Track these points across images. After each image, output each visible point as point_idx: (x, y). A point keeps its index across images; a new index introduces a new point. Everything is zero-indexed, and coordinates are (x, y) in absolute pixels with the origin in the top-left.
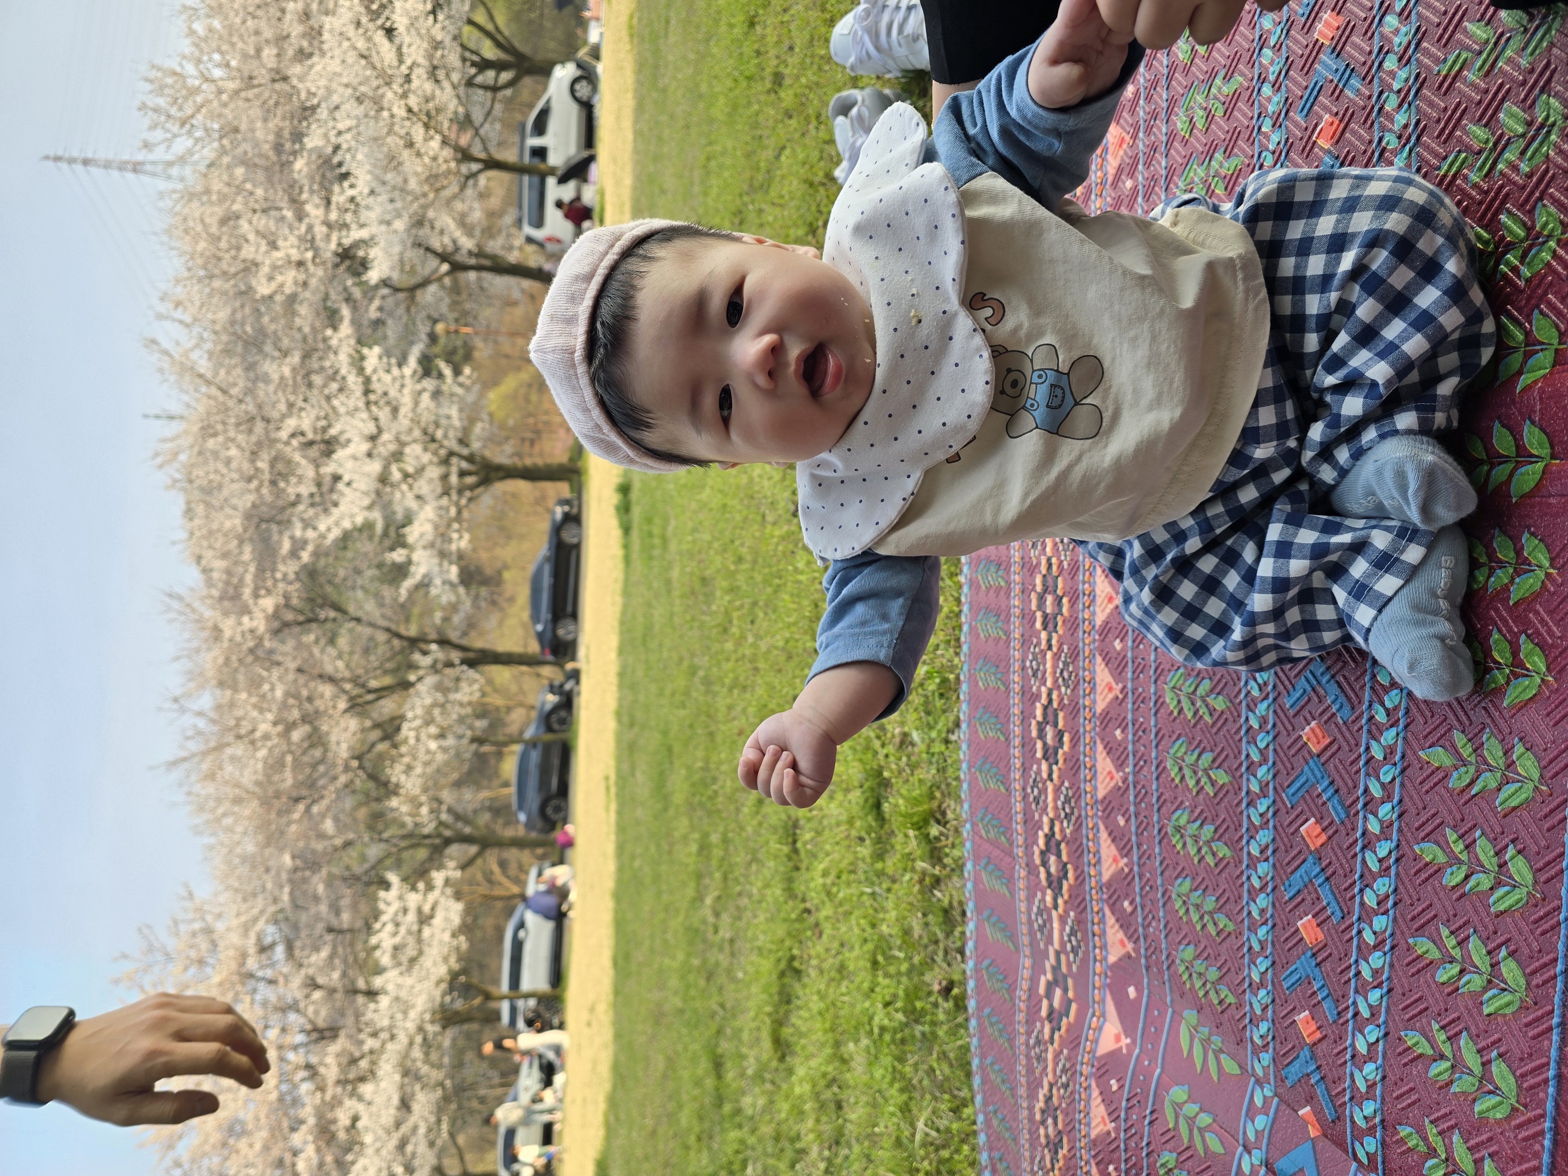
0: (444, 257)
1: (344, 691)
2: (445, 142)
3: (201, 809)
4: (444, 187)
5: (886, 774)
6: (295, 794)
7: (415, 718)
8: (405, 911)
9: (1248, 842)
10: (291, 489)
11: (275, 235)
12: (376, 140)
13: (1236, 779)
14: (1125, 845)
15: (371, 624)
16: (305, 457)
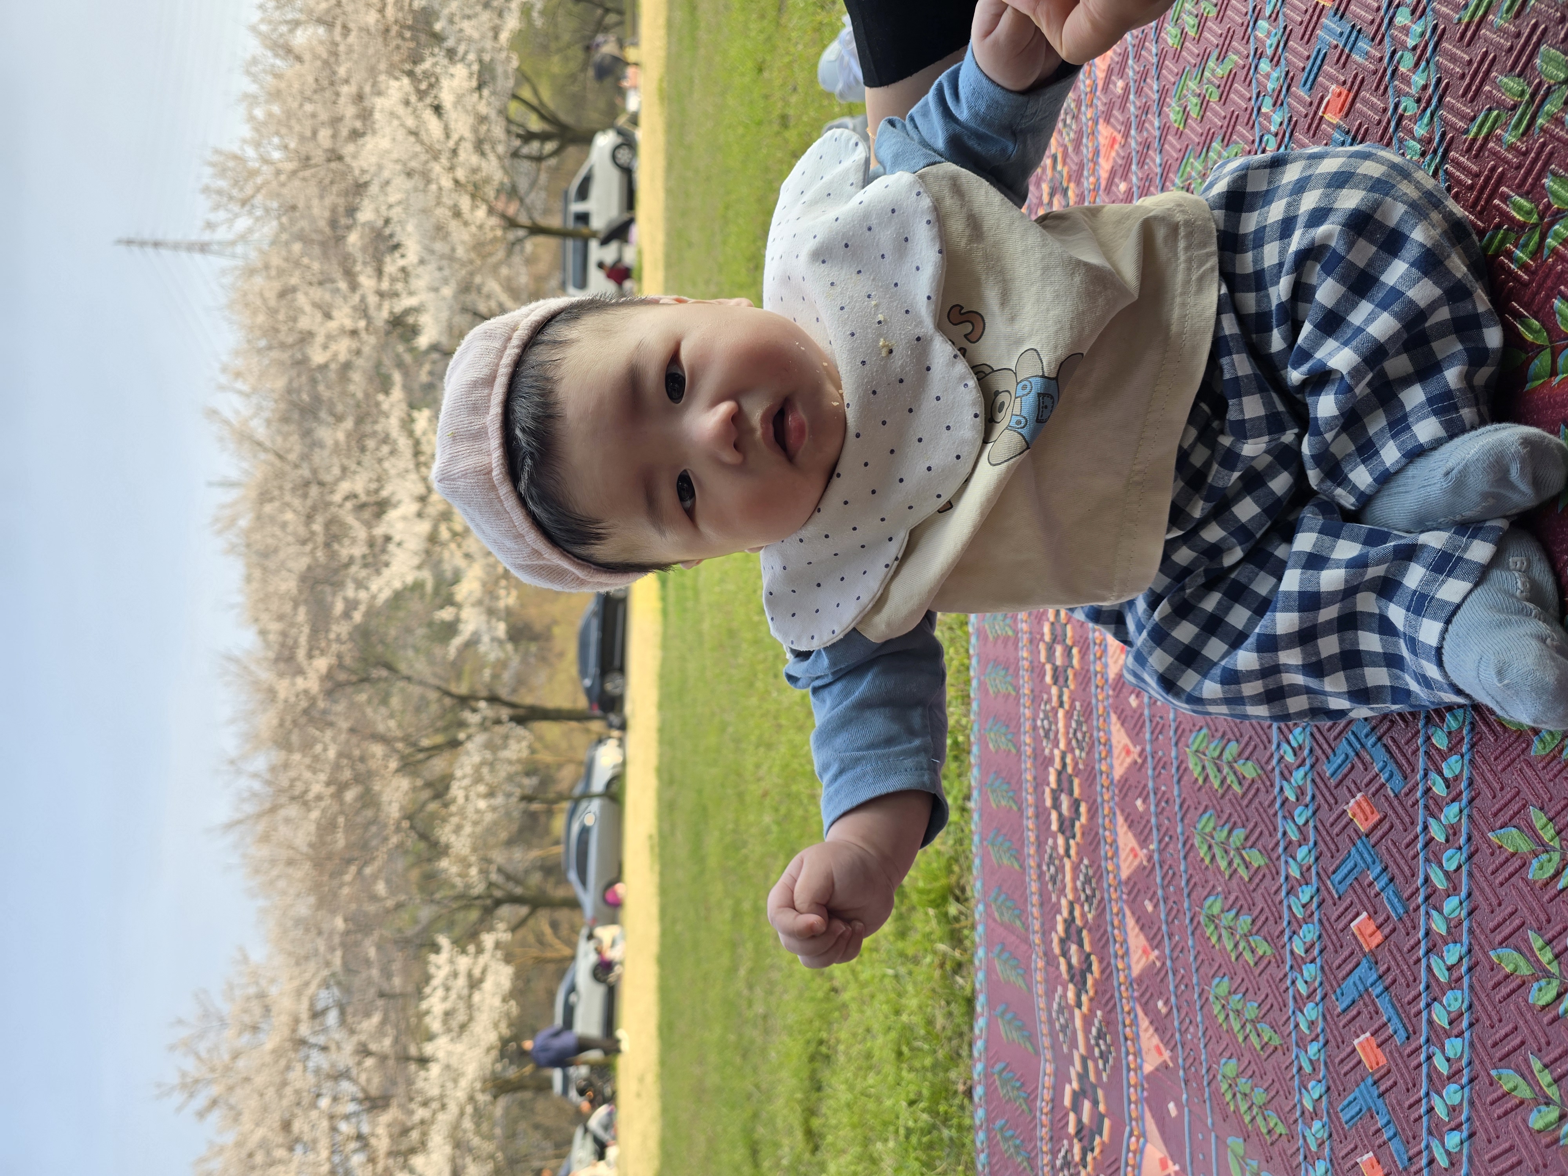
1: (397, 751)
2: (491, 211)
3: (257, 871)
4: (490, 254)
6: (347, 856)
7: (464, 777)
8: (455, 975)
9: (1290, 938)
10: (345, 551)
11: (330, 306)
12: (425, 211)
13: (1273, 862)
14: (1155, 935)
15: (422, 683)
16: (358, 519)
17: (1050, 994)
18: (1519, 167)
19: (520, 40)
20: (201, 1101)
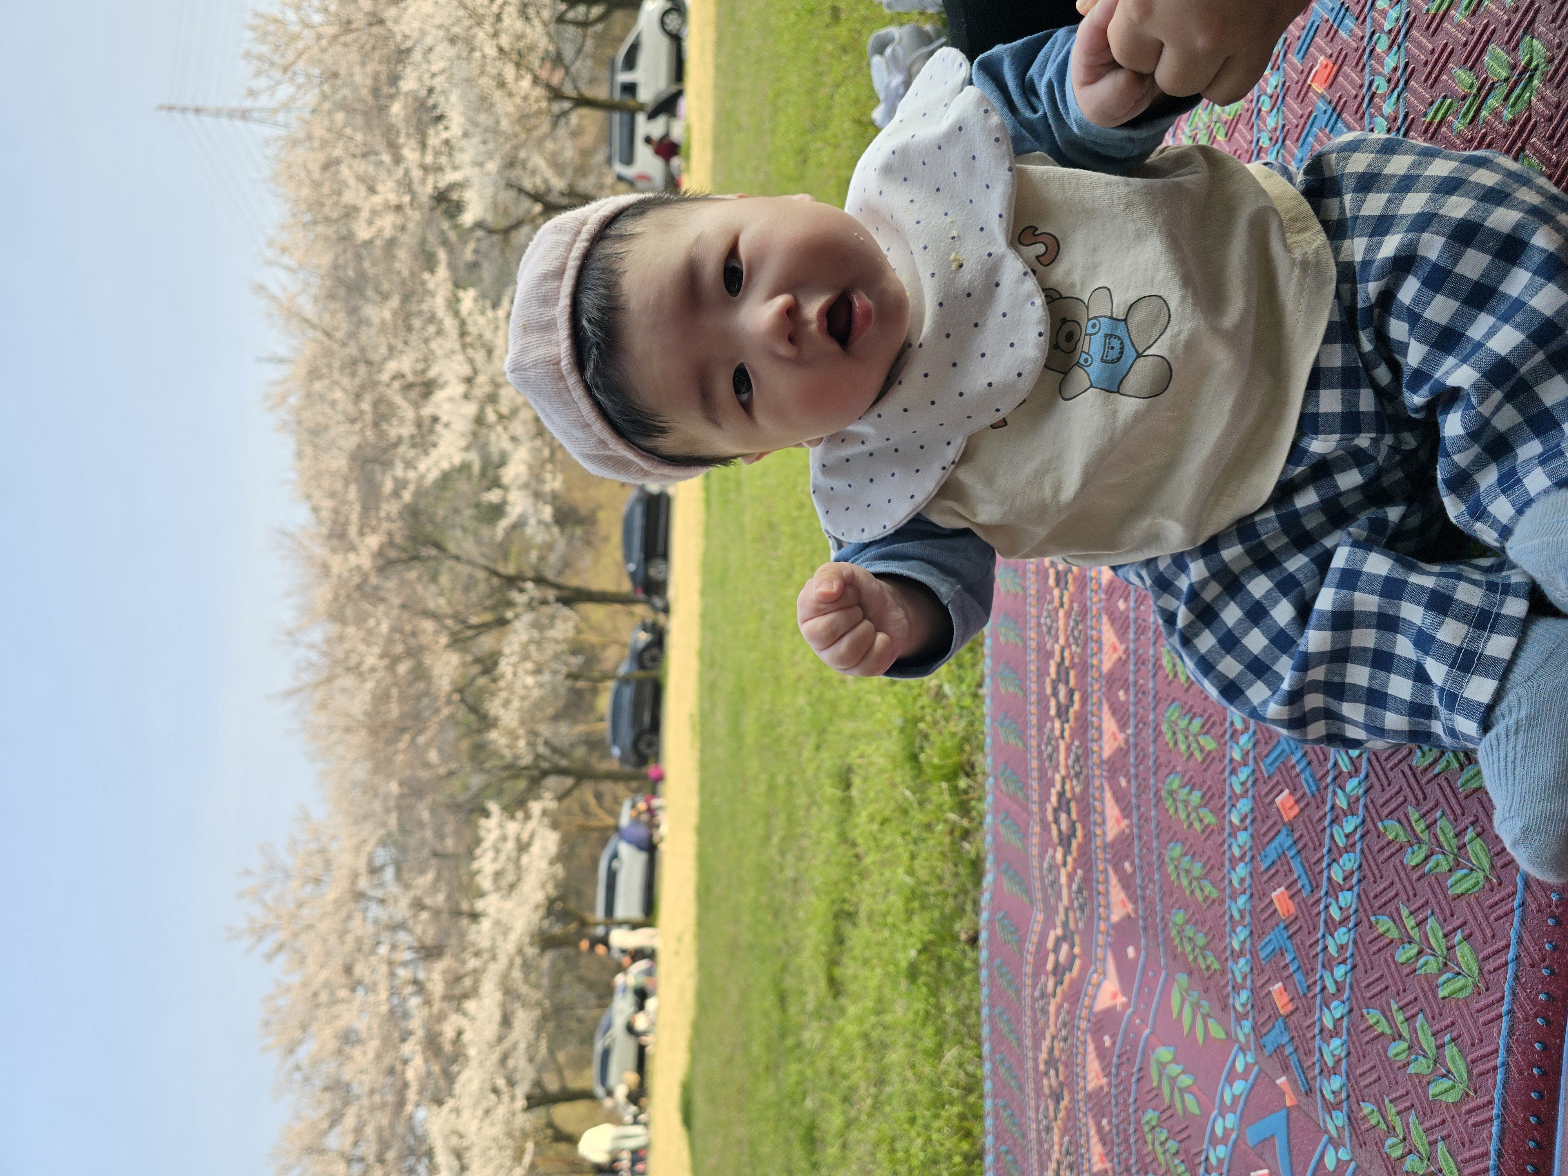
0: (536, 197)
1: (447, 627)
2: (536, 80)
3: (315, 736)
4: (535, 128)
6: (400, 725)
7: (512, 654)
9: (1230, 810)
10: (394, 431)
11: (374, 179)
12: (468, 81)
13: (1221, 746)
14: (1127, 806)
15: (470, 562)
16: (406, 399)
17: (1042, 855)
20: (268, 944)
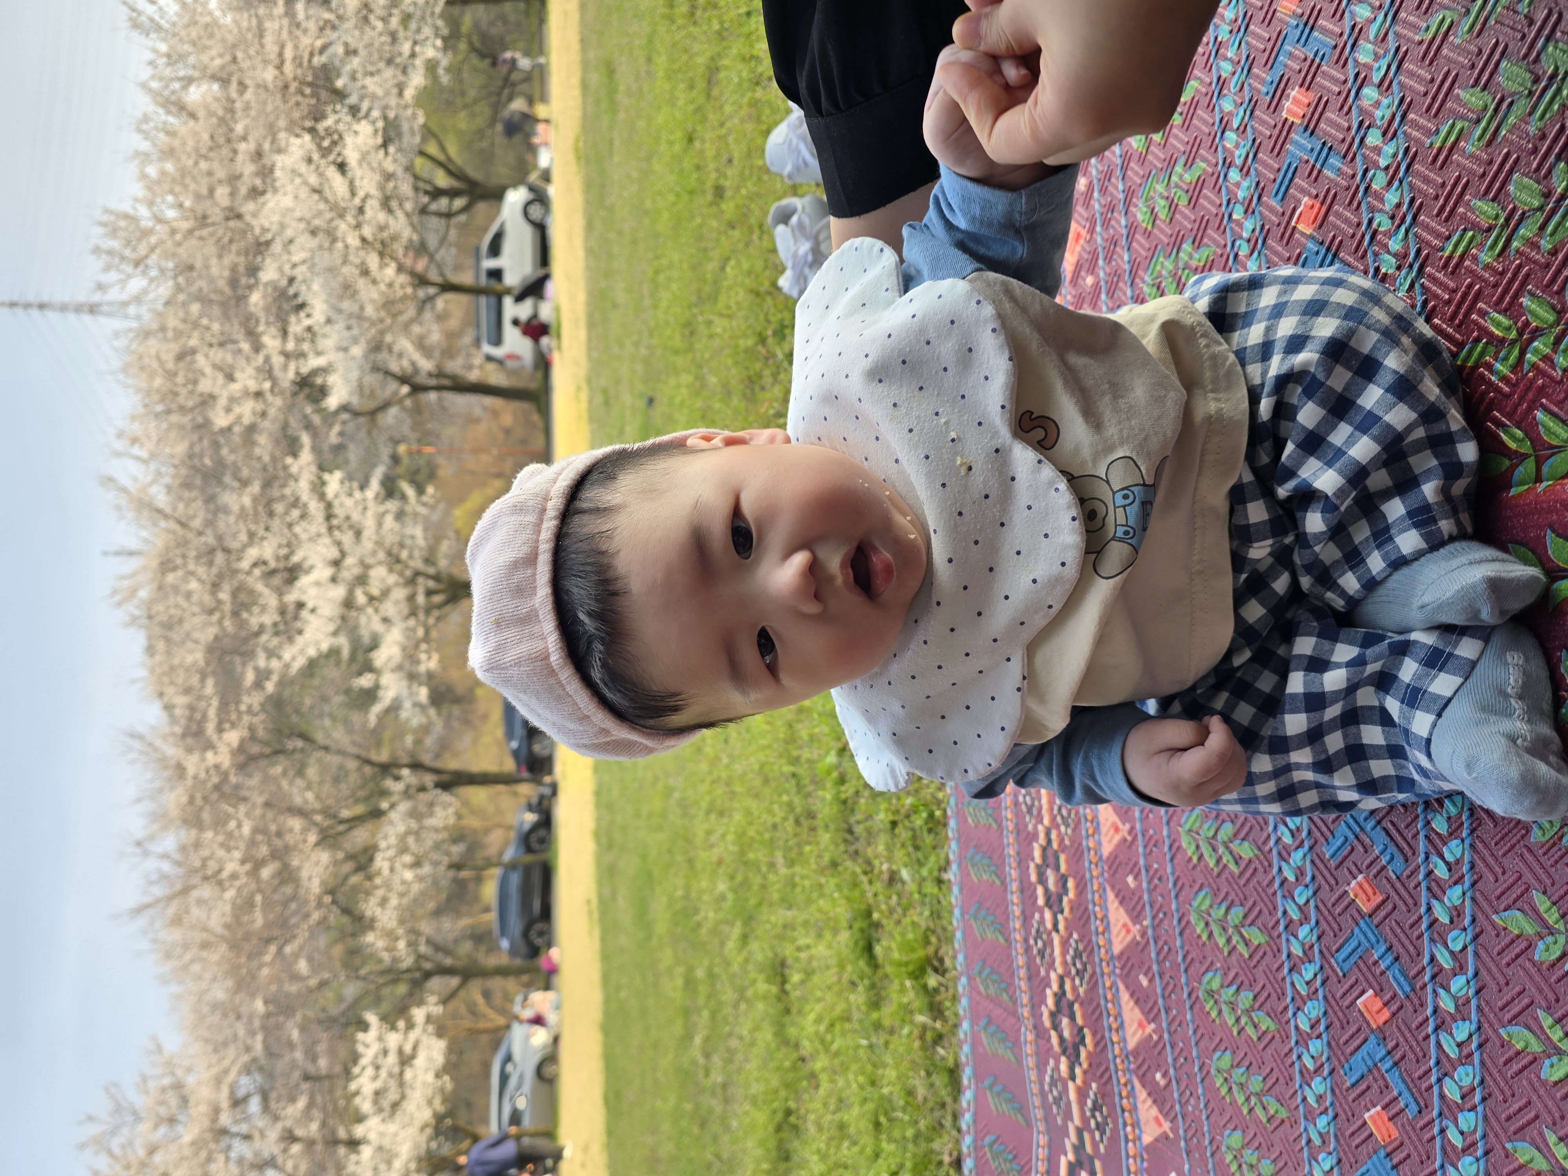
0: (403, 380)
1: (315, 824)
2: (400, 269)
3: (168, 956)
4: (401, 313)
5: (876, 916)
6: (265, 935)
7: (388, 848)
8: (385, 1052)
9: (1295, 1014)
10: (254, 620)
11: (232, 367)
12: (331, 270)
13: (1274, 939)
14: (1151, 1009)
15: (341, 752)
16: (267, 586)
17: (1041, 1067)
18: (1496, 285)
19: (425, 97)
